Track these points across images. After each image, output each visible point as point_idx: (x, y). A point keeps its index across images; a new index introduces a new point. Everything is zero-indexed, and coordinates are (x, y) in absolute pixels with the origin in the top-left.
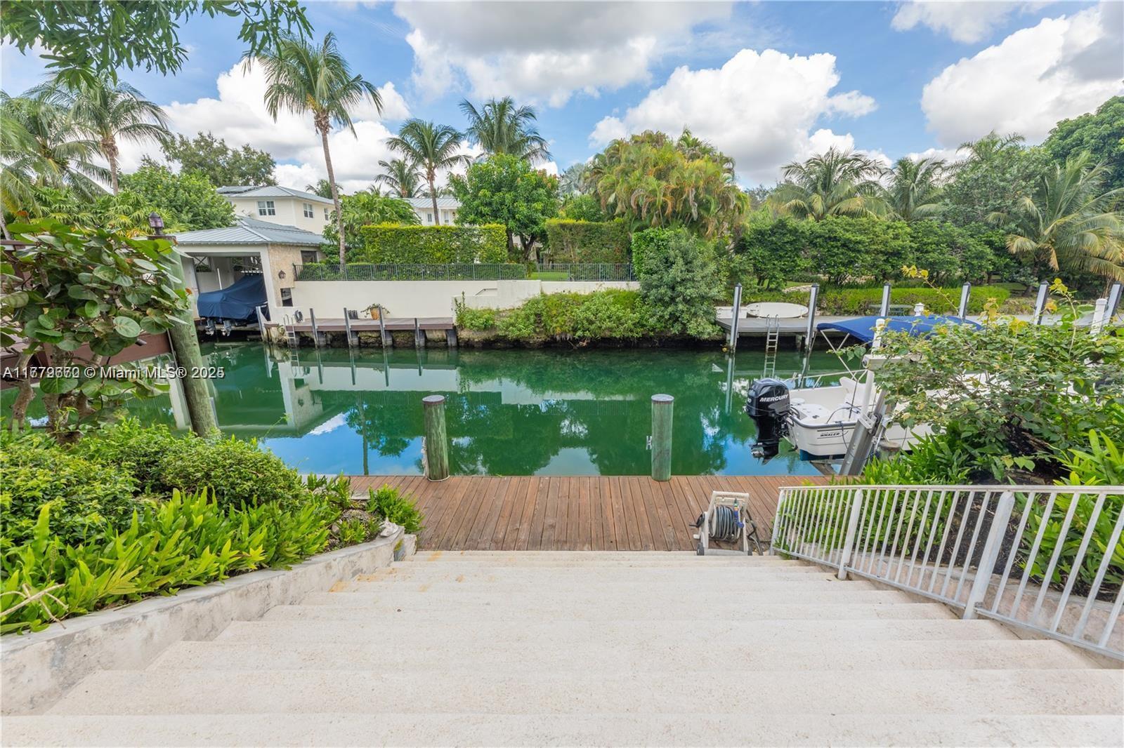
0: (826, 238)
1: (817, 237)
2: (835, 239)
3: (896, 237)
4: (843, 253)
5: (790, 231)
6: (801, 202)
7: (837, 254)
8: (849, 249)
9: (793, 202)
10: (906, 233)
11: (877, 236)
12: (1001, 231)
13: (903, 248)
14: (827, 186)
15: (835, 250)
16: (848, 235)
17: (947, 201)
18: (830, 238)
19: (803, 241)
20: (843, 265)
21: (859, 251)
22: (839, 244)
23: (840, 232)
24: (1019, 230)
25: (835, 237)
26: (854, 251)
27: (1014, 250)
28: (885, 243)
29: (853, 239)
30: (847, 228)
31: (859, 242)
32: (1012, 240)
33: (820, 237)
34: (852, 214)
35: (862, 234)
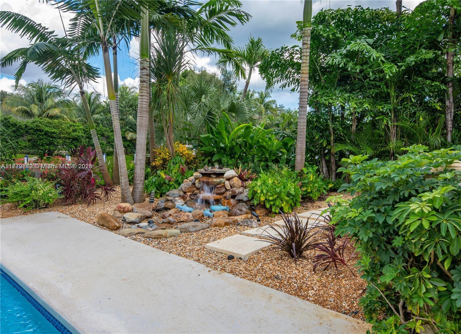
0: (35, 130)
1: (30, 129)
2: (41, 131)
3: (74, 131)
4: (46, 139)
5: (12, 125)
6: (25, 108)
7: (42, 139)
8: (49, 136)
9: (20, 107)
10: (80, 129)
11: (64, 130)
12: (124, 130)
13: (78, 136)
14: (41, 100)
15: (41, 137)
16: (47, 129)
17: (102, 114)
18: (37, 130)
19: (22, 131)
20: (47, 145)
21: (55, 138)
22: (43, 133)
23: (43, 127)
24: (131, 130)
25: (40, 129)
26: (52, 137)
27: (129, 138)
28: (69, 134)
29: (49, 131)
30: (48, 125)
31: (54, 133)
32: (127, 134)
33: (32, 129)
34: (52, 117)
35: (55, 128)
